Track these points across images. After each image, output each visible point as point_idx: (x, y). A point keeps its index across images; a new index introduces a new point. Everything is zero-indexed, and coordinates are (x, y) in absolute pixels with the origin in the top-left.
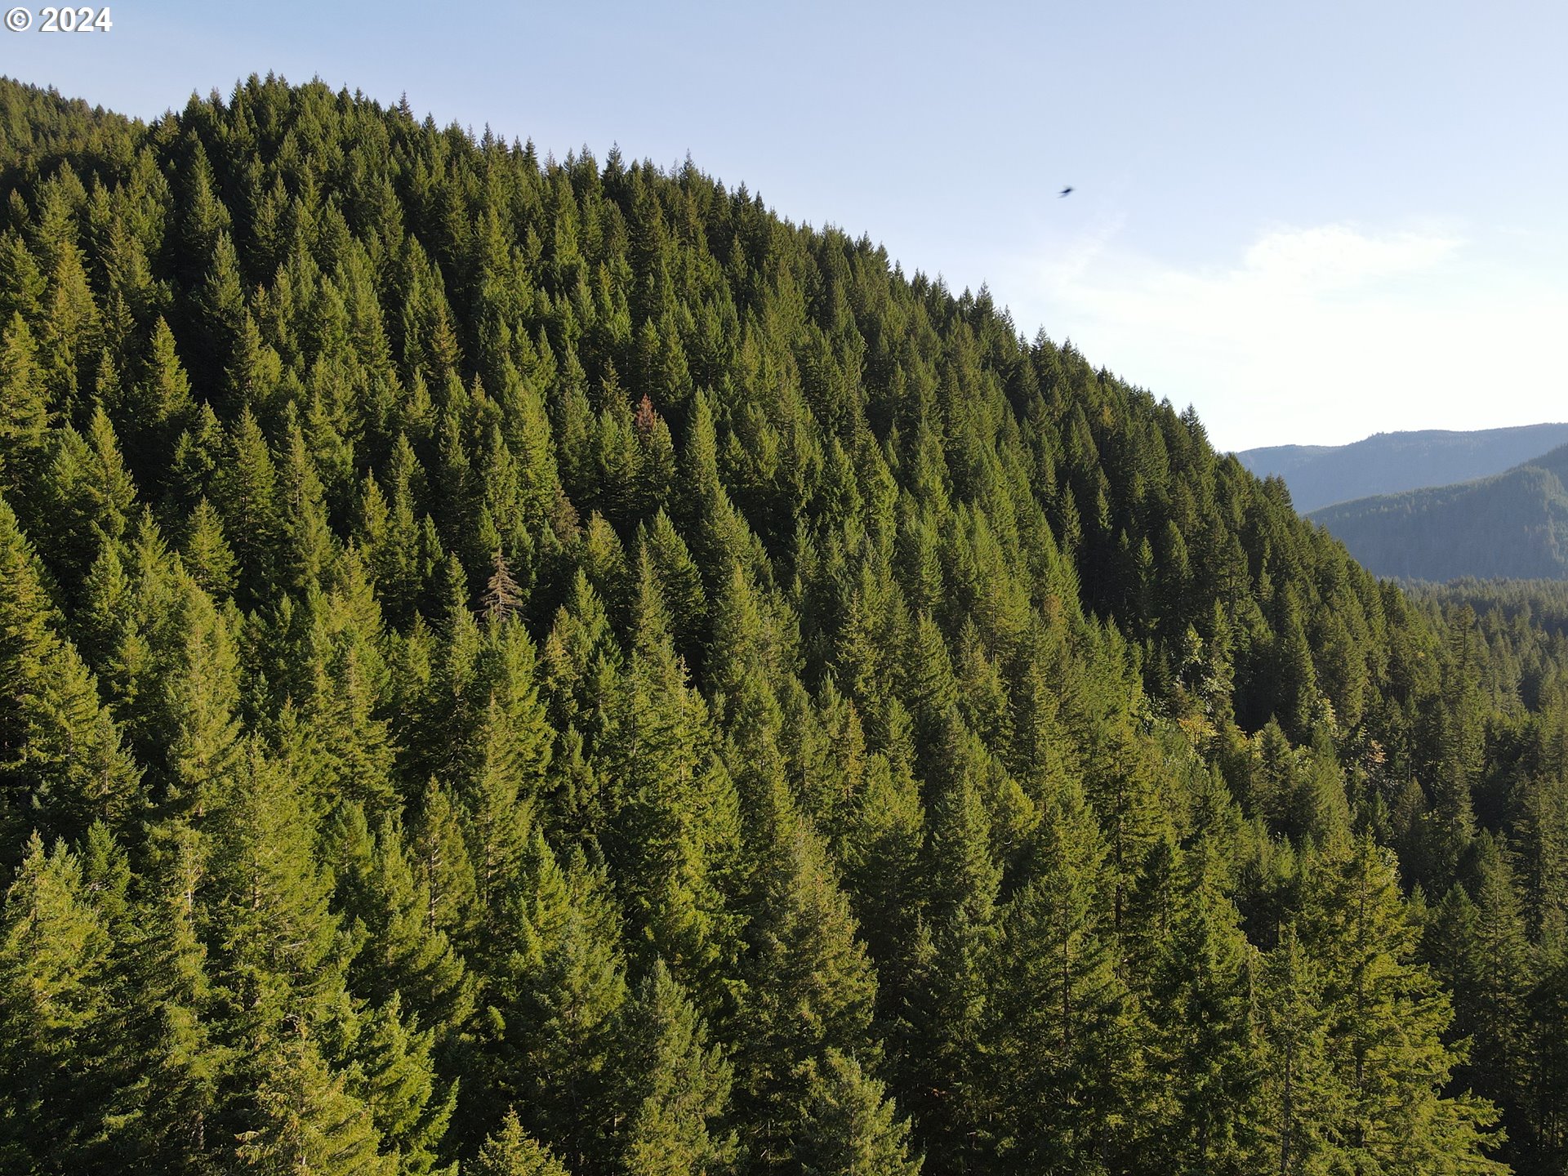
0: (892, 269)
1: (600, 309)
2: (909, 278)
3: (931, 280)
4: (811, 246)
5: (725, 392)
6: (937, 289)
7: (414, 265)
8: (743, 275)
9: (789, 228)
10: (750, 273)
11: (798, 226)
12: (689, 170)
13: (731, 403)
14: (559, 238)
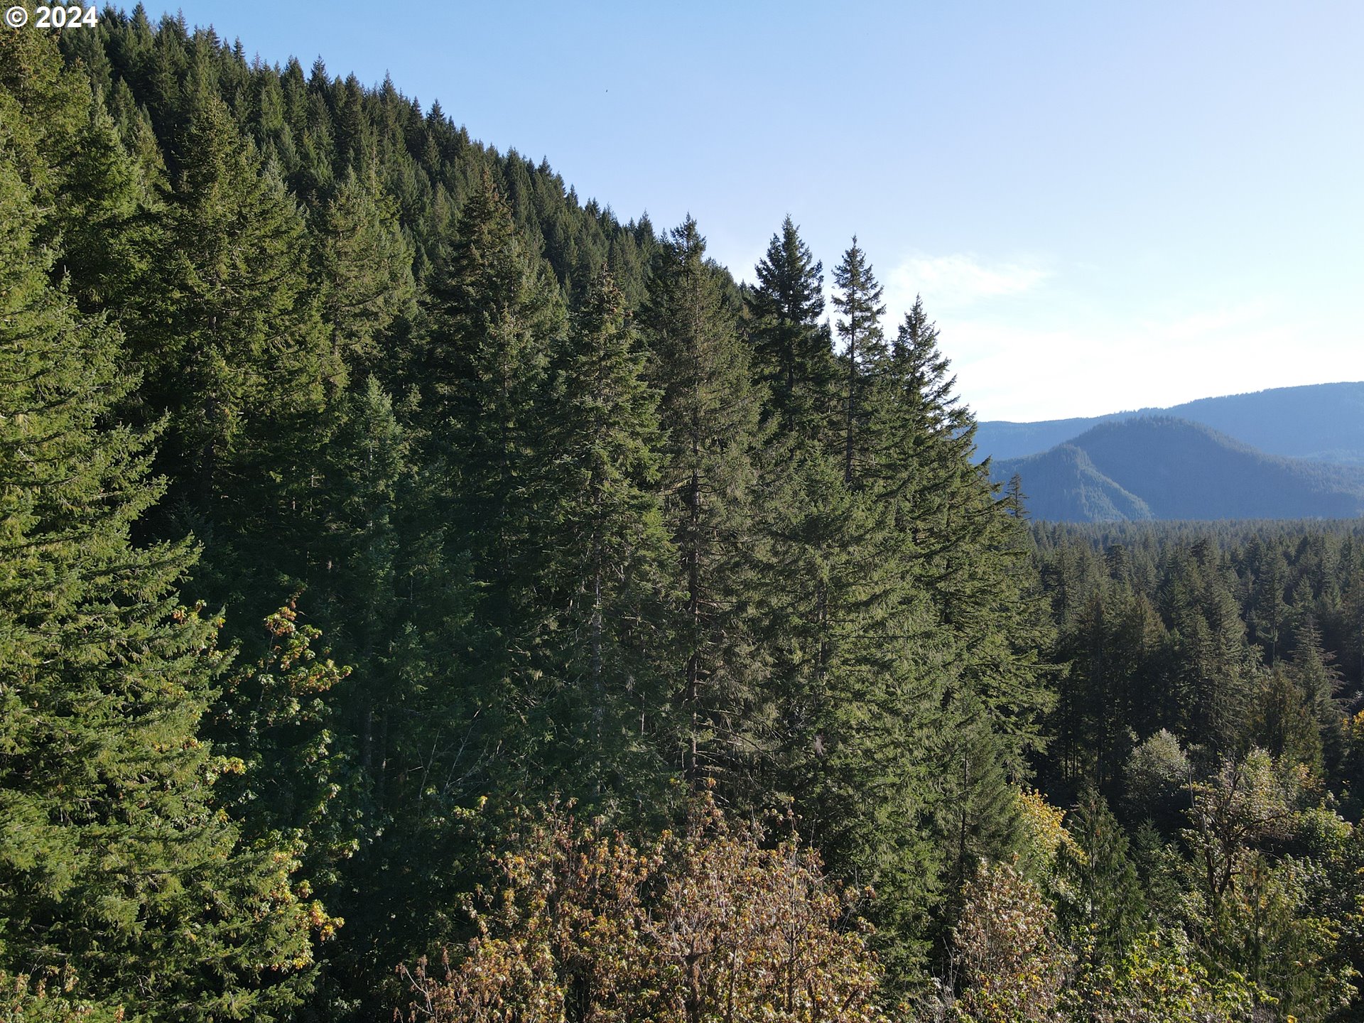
0: (568, 191)
1: (305, 157)
2: (582, 203)
3: (602, 208)
4: (498, 161)
5: (420, 234)
6: (606, 215)
7: (122, 104)
8: (437, 167)
9: (479, 147)
10: (443, 165)
11: (486, 147)
12: (388, 88)
13: (425, 242)
14: (265, 105)
